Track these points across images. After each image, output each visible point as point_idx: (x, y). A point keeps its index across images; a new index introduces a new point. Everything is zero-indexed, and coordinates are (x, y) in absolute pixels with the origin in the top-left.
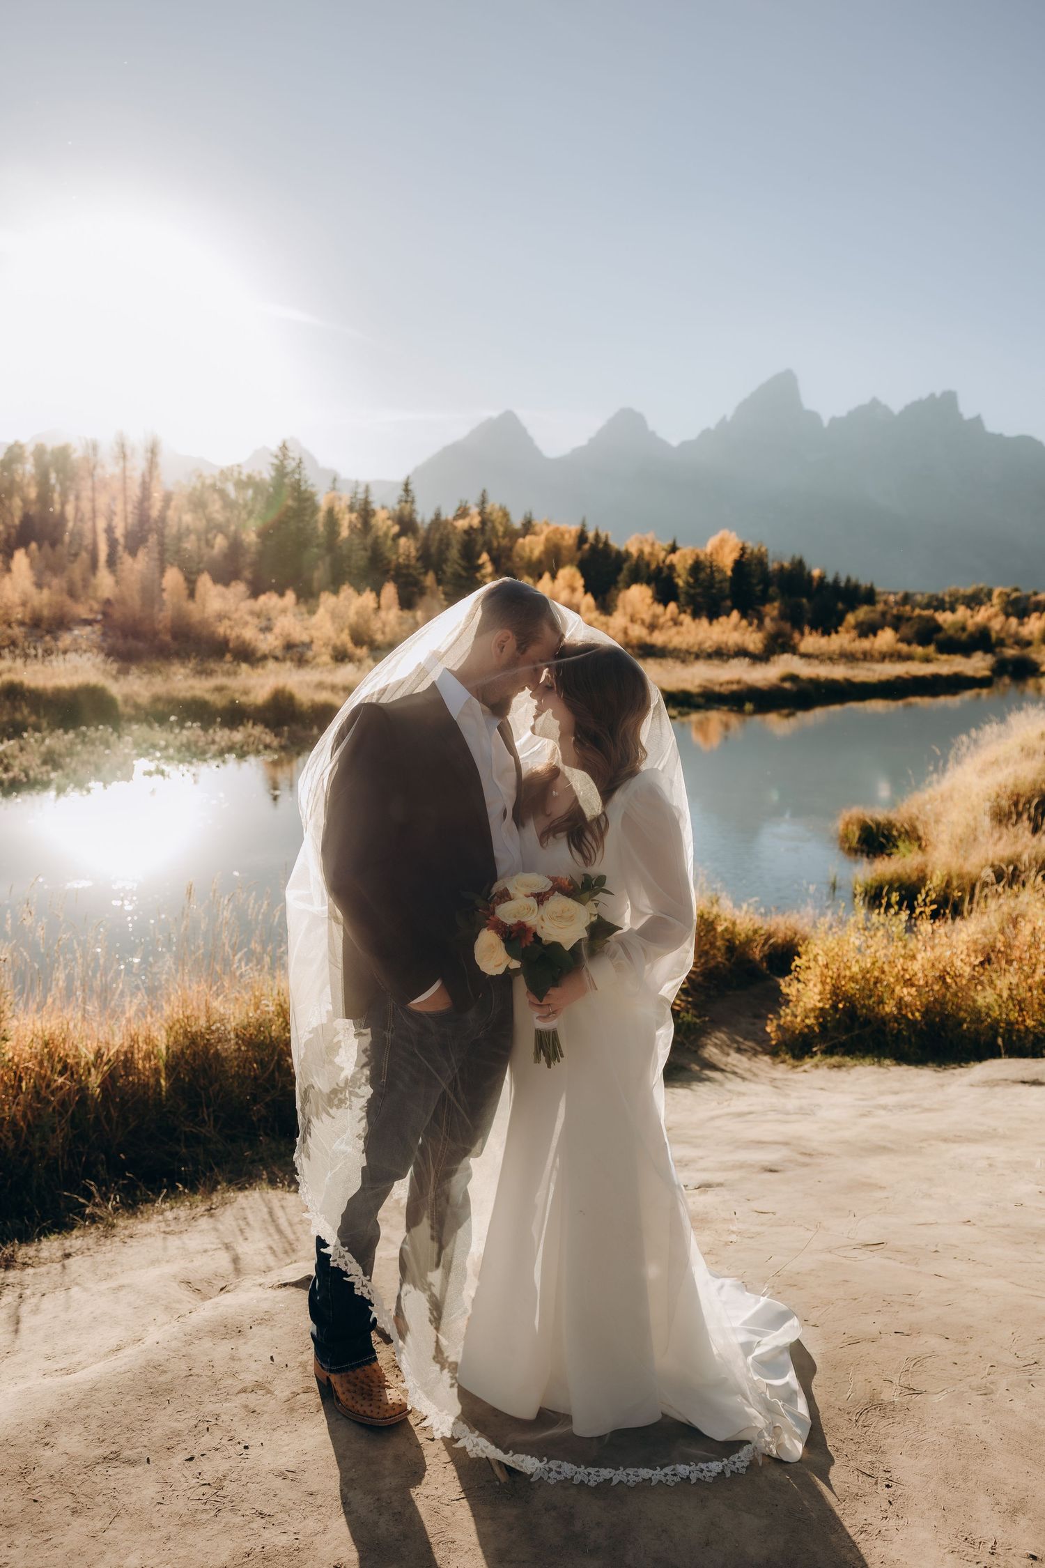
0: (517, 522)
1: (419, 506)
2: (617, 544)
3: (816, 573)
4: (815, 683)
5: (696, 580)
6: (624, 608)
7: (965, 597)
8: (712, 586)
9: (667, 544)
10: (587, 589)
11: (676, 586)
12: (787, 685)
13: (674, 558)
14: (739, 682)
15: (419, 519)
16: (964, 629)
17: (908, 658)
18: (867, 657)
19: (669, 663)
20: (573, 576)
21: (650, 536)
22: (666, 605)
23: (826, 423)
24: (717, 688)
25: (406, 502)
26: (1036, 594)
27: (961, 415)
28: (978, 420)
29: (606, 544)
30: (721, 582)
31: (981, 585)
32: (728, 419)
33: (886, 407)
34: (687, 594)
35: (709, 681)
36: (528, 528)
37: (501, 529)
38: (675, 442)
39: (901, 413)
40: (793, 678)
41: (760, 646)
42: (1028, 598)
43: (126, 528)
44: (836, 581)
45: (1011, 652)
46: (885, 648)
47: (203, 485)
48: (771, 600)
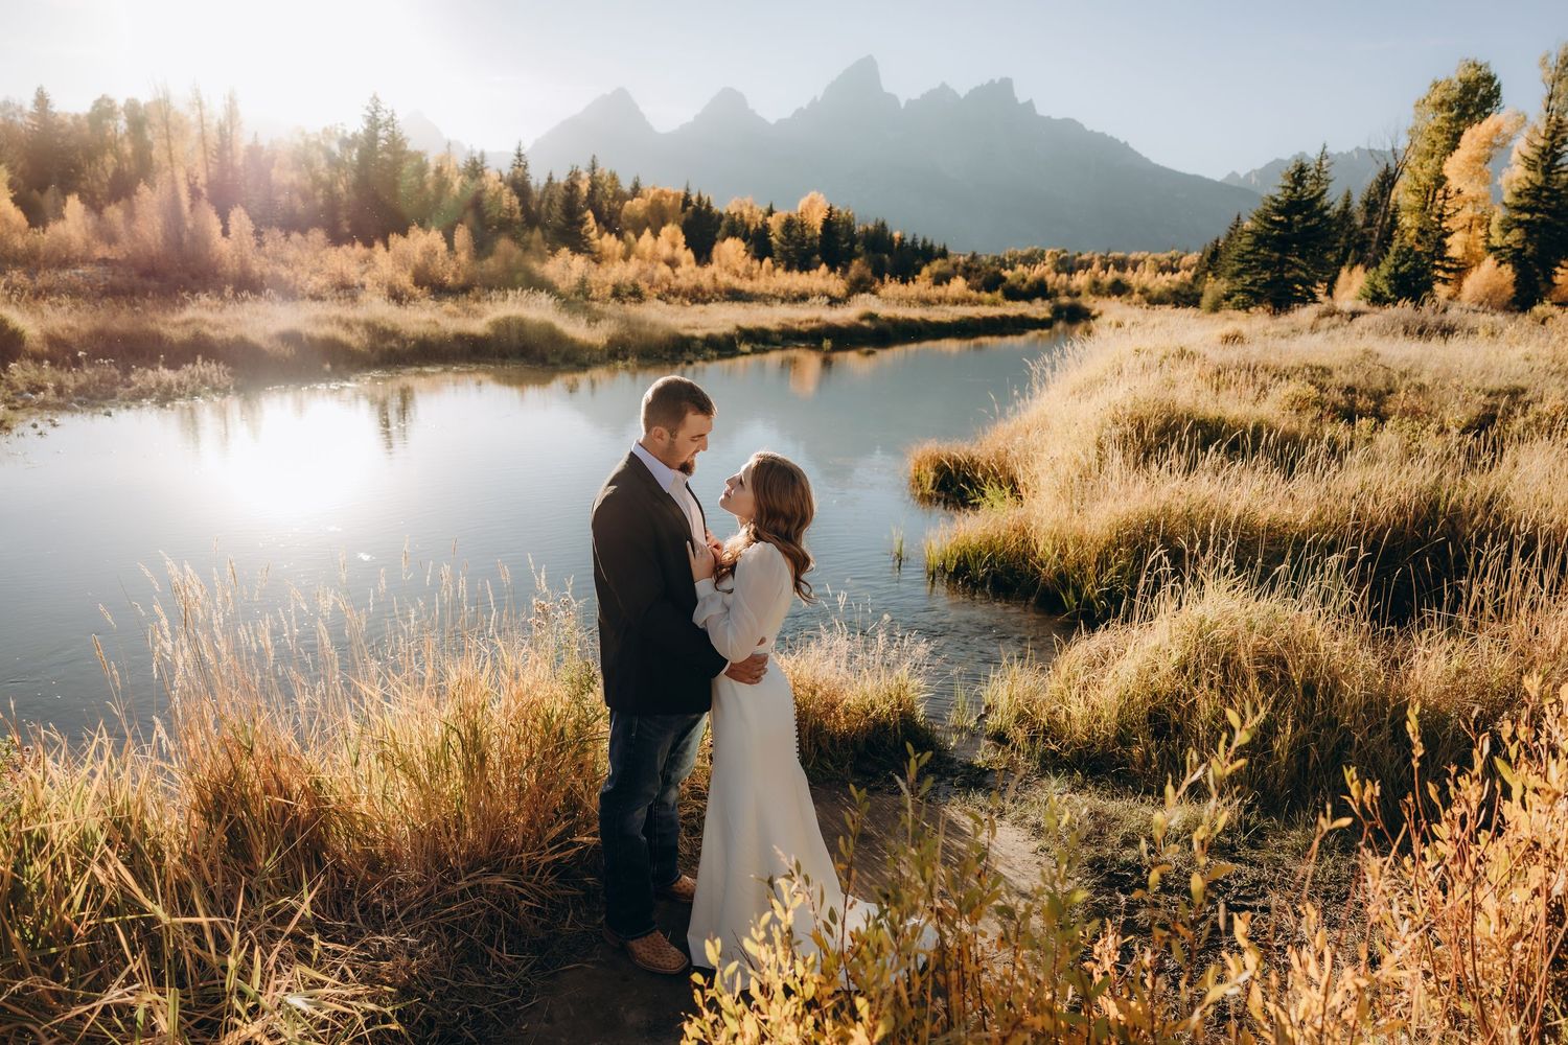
0: (626, 187)
1: (531, 171)
2: (718, 207)
3: (897, 235)
4: (893, 322)
5: (789, 237)
6: (719, 259)
7: (1023, 257)
8: (803, 243)
9: (764, 208)
10: (688, 244)
11: (770, 242)
12: (866, 323)
13: (770, 220)
14: (818, 320)
15: (533, 183)
16: (1024, 280)
17: (980, 302)
18: (940, 300)
19: (755, 305)
20: (675, 234)
21: (748, 200)
22: (761, 261)
23: (903, 105)
24: (796, 326)
25: (520, 166)
26: (1080, 255)
27: (1016, 100)
28: (1030, 104)
29: (709, 207)
30: (811, 239)
31: (1035, 247)
32: (819, 99)
33: (954, 92)
34: (781, 250)
35: (791, 320)
36: (636, 191)
37: (610, 192)
38: (772, 120)
39: (966, 96)
40: (872, 317)
41: (843, 291)
42: (1074, 258)
43: (208, 176)
44: (914, 242)
45: (1064, 300)
46: (957, 295)
47: (306, 142)
48: (857, 256)
